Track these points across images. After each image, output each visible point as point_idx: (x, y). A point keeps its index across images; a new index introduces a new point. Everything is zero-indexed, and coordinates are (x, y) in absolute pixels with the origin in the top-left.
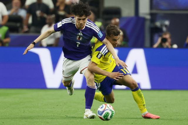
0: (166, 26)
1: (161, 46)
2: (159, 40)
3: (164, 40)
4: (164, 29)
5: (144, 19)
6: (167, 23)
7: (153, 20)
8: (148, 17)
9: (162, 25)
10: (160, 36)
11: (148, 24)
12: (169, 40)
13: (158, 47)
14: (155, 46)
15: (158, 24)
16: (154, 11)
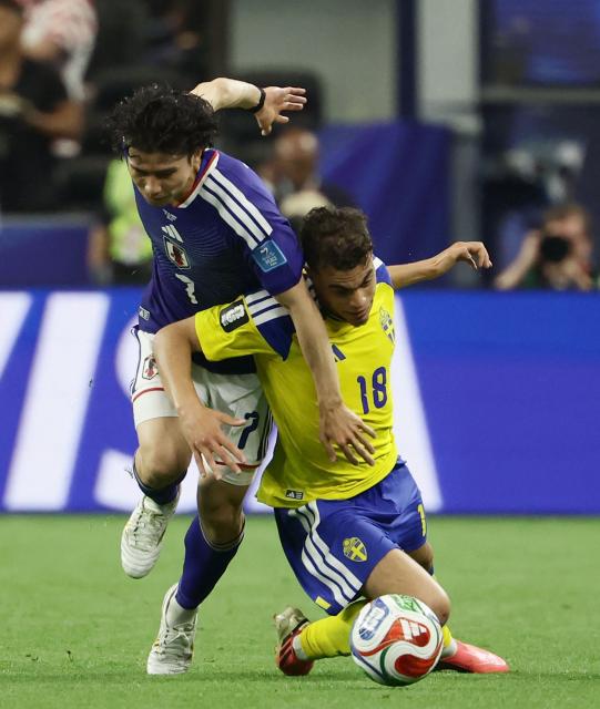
0: (564, 172)
1: (537, 279)
2: (529, 250)
3: (555, 249)
4: (556, 188)
5: (445, 138)
6: (570, 154)
7: (494, 140)
8: (469, 124)
9: (542, 168)
10: (534, 225)
11: (466, 162)
12: (583, 249)
13: (521, 288)
14: (509, 278)
15: (522, 160)
16: (501, 93)
